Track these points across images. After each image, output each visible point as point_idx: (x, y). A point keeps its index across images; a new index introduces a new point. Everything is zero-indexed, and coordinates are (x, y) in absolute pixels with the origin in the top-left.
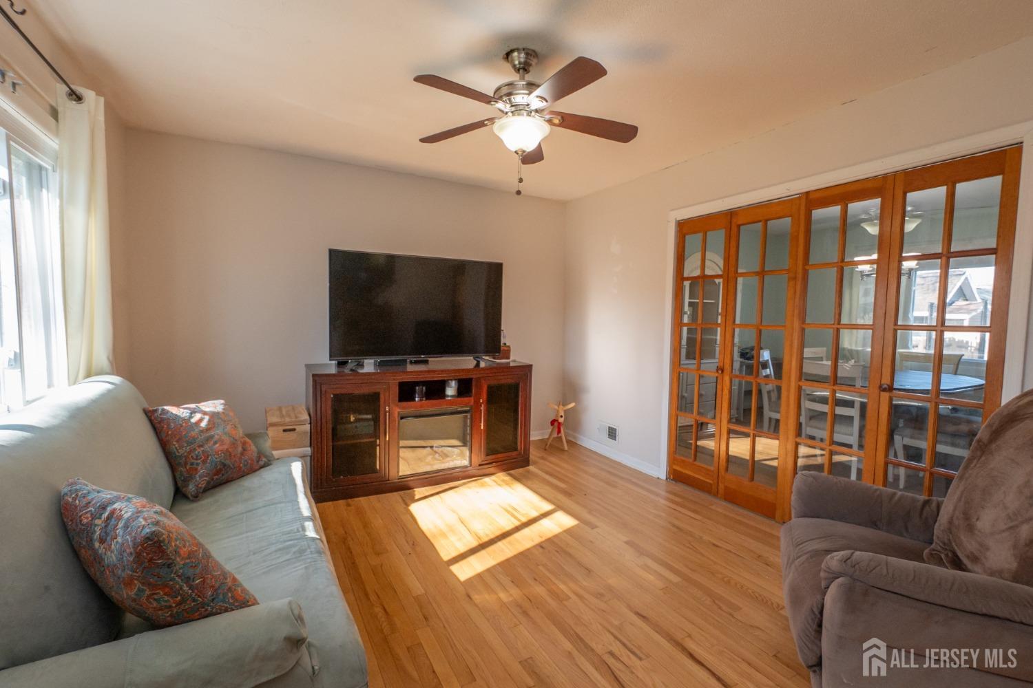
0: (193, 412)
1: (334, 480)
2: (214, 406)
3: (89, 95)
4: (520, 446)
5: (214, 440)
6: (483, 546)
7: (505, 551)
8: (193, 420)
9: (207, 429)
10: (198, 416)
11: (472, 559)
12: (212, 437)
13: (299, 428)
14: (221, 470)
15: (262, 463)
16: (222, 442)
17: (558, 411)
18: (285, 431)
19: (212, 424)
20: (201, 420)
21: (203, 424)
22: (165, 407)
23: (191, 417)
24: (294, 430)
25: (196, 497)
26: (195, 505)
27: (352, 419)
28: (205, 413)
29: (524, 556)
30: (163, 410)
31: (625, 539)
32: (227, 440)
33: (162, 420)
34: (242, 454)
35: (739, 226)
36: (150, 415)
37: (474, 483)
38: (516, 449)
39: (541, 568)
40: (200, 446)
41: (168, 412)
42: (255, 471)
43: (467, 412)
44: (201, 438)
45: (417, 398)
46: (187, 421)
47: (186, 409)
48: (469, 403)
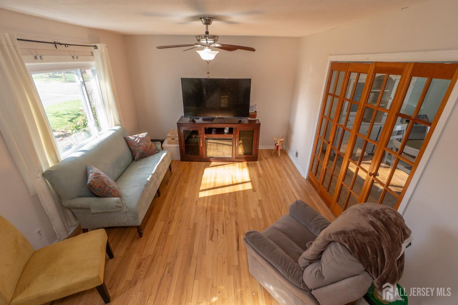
0: (136, 138)
1: (186, 156)
2: (143, 135)
3: (98, 45)
4: (254, 153)
5: (141, 146)
6: (214, 188)
7: (219, 191)
8: (135, 140)
9: (139, 143)
10: (137, 139)
11: (207, 192)
12: (140, 145)
13: (175, 138)
14: (143, 154)
15: (156, 152)
16: (143, 146)
17: (277, 141)
18: (172, 139)
19: (141, 142)
20: (138, 140)
21: (138, 142)
22: (129, 137)
23: (135, 139)
24: (174, 139)
25: (137, 161)
26: (137, 162)
27: (193, 136)
28: (139, 138)
29: (222, 195)
30: (128, 137)
31: (260, 199)
32: (145, 146)
33: (128, 141)
34: (150, 149)
35: (350, 73)
36: (125, 138)
37: (231, 164)
38: (252, 154)
39: (223, 200)
40: (137, 148)
41: (129, 138)
42: (153, 154)
43: (231, 139)
44: (137, 145)
45: (213, 133)
46: (134, 140)
47: (134, 137)
48: (231, 136)
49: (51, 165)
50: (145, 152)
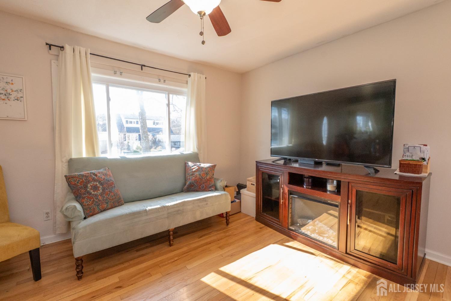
2: (206, 165)
4: (400, 261)
9: (194, 172)
11: (223, 280)
12: (195, 174)
14: (193, 186)
15: (210, 189)
16: (196, 177)
18: (252, 184)
19: (197, 170)
20: (195, 168)
21: (194, 170)
24: (254, 185)
28: (198, 167)
30: (188, 163)
32: (198, 176)
34: (204, 183)
43: (337, 206)
44: (191, 174)
45: (305, 186)
46: (191, 167)
47: (194, 164)
48: (338, 200)
49: (84, 155)
50: (195, 184)
